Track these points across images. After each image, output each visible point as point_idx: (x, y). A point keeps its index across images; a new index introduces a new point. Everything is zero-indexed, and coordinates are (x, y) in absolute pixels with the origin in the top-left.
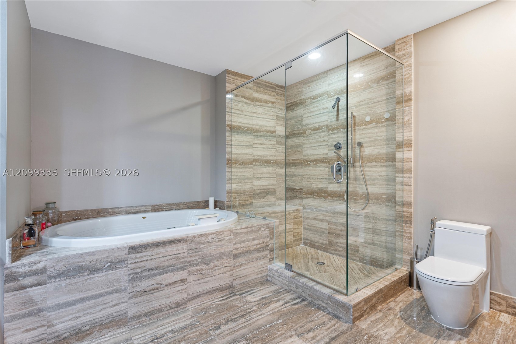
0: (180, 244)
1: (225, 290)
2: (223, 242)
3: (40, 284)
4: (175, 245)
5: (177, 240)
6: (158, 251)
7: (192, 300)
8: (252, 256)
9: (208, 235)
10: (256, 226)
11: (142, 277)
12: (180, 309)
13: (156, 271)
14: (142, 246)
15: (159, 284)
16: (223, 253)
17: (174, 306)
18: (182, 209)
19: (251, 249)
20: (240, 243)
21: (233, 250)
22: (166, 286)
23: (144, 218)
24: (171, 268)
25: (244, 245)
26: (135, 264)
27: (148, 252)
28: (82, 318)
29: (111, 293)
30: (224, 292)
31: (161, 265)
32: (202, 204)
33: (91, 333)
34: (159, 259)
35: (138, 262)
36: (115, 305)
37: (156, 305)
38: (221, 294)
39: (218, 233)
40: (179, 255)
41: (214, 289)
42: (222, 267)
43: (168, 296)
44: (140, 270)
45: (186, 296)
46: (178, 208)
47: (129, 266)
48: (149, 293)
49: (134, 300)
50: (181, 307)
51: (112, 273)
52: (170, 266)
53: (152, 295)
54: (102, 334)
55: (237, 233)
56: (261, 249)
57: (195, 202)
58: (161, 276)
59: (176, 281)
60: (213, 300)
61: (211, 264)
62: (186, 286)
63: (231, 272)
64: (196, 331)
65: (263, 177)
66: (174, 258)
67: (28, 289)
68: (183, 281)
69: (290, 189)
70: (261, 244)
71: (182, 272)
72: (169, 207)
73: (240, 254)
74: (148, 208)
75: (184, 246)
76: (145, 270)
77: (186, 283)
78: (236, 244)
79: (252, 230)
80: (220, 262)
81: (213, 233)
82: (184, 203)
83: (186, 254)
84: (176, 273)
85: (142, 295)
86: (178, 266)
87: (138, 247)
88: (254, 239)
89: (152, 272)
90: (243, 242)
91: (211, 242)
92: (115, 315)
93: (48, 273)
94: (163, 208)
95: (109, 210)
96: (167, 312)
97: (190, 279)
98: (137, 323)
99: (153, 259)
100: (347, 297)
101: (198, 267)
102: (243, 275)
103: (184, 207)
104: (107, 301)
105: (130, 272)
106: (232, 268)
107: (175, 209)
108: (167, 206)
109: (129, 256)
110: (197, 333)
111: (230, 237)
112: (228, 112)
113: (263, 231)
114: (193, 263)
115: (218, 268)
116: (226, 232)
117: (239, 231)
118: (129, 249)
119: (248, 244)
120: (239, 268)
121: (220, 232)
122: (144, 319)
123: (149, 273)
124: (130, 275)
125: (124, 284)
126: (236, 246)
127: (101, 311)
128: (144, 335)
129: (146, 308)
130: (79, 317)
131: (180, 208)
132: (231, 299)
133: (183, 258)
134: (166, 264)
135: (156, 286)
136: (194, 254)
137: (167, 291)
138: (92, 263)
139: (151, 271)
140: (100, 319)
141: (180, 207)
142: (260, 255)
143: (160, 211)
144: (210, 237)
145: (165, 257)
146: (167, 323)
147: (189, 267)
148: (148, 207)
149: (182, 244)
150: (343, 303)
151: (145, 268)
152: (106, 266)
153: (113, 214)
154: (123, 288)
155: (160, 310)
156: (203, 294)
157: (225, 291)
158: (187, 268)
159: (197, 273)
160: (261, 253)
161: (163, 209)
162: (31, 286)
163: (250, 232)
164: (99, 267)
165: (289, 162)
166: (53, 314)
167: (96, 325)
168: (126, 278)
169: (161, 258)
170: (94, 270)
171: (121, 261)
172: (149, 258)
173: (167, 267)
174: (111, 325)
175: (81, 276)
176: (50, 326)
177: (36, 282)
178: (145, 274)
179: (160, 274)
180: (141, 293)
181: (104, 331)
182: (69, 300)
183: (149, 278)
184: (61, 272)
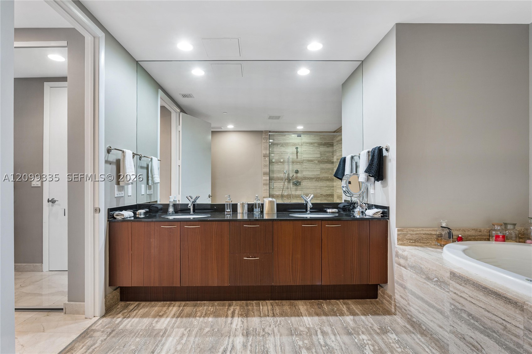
0: (509, 306)
3: (405, 267)
5: (506, 298)
6: (479, 296)
11: (462, 317)
13: (476, 323)
14: (462, 277)
15: (479, 344)
24: (495, 335)
26: (455, 295)
27: (468, 290)
28: (422, 315)
29: (438, 310)
31: (482, 319)
33: (426, 336)
34: (480, 309)
35: (457, 294)
36: (441, 327)
40: (508, 325)
44: (460, 307)
49: (453, 336)
51: (439, 290)
52: (494, 332)
53: (471, 351)
58: (482, 336)
66: (500, 324)
67: (401, 267)
75: (518, 316)
76: (465, 310)
84: (503, 351)
85: (461, 340)
86: (507, 343)
87: (458, 276)
89: (472, 321)
92: (440, 337)
93: (408, 261)
99: (472, 303)
104: (435, 316)
105: (452, 302)
109: (451, 282)
118: (450, 274)
123: (468, 318)
124: (451, 304)
125: (447, 308)
127: (431, 321)
130: (420, 312)
133: (516, 336)
134: (489, 323)
135: (476, 344)
138: (427, 270)
139: (471, 317)
140: (432, 330)
145: (488, 312)
149: (513, 309)
151: (464, 308)
152: (435, 280)
154: (446, 314)
162: (403, 266)
164: (431, 277)
166: (410, 296)
167: (429, 332)
168: (448, 305)
169: (483, 310)
170: (428, 279)
171: (444, 282)
172: (469, 299)
173: (489, 329)
174: (437, 343)
175: (421, 277)
176: (409, 304)
177: (404, 265)
178: (465, 316)
179: (482, 332)
180: (460, 336)
181: (433, 345)
182: (416, 292)
183: (469, 325)
184: (413, 266)
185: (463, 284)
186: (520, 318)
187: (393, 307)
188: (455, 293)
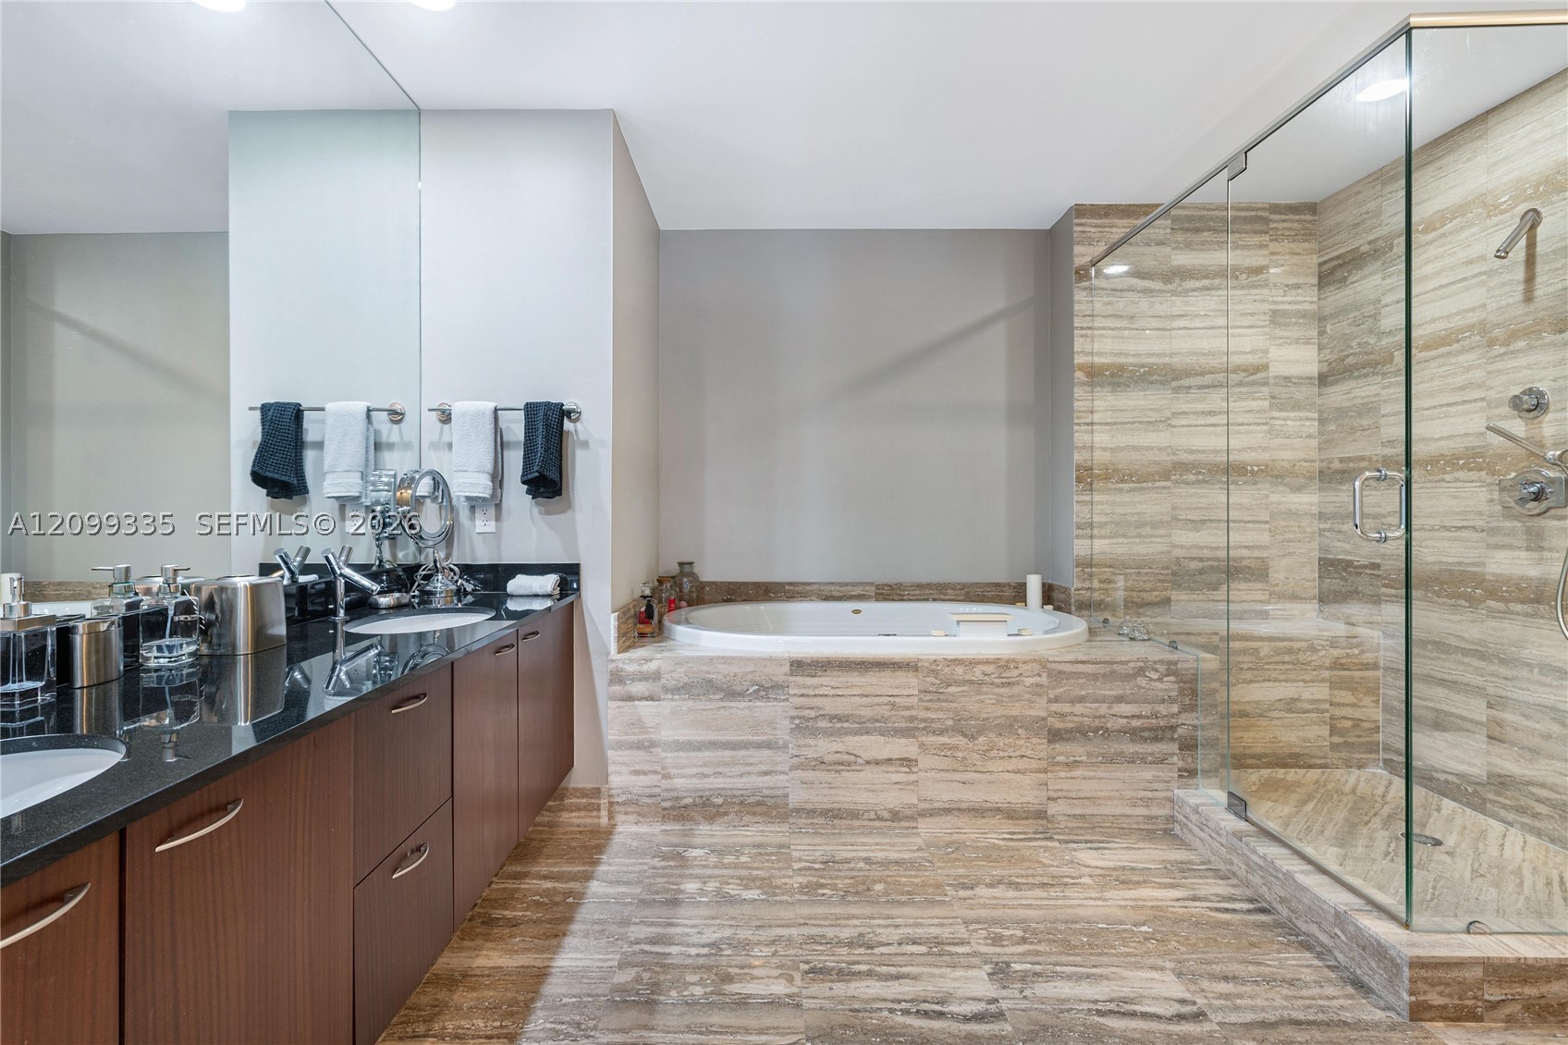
0: (899, 673)
1: (1023, 819)
2: (1016, 690)
3: (651, 698)
4: (888, 673)
5: (893, 664)
6: (853, 680)
7: (931, 815)
8: (1114, 747)
9: (973, 663)
10: (1128, 662)
11: (817, 729)
12: (901, 828)
13: (846, 725)
14: (818, 662)
15: (851, 754)
16: (1015, 719)
17: (886, 815)
18: (952, 600)
19: (1109, 725)
20: (1072, 702)
21: (1049, 718)
22: (868, 763)
23: (857, 612)
24: (878, 724)
25: (1086, 711)
26: (802, 699)
27: (829, 679)
28: (712, 779)
29: (759, 746)
30: (1020, 822)
31: (856, 712)
32: (1008, 593)
33: (726, 814)
34: (852, 698)
35: (808, 695)
36: (766, 773)
37: (845, 799)
38: (1010, 824)
39: (1002, 665)
40: (897, 700)
41: (988, 805)
42: (1011, 754)
43: (873, 787)
44: (812, 714)
45: (915, 801)
46: (942, 597)
47: (791, 700)
48: (830, 768)
49: (799, 774)
50: (903, 824)
51: (761, 706)
52: (877, 721)
53: (837, 775)
54: (743, 823)
55: (1060, 672)
56: (1146, 734)
57: (988, 584)
58: (857, 738)
59: (888, 757)
60: (986, 833)
61: (981, 739)
62: (913, 777)
63: (1042, 775)
64: (916, 877)
65: (1211, 521)
66: (887, 704)
67: (637, 702)
68: (908, 762)
69: (1332, 563)
70: (1148, 717)
71: (903, 740)
72: (918, 592)
73: (1070, 731)
74: (868, 591)
75: (911, 680)
76: (824, 715)
77: (915, 769)
78: (1056, 700)
79: (1113, 672)
80: (1007, 741)
81: (988, 662)
82: (958, 584)
83: (915, 700)
84: (891, 739)
85: (817, 767)
86: (896, 725)
87: (809, 664)
88: (1120, 699)
89: (839, 725)
90: (1081, 700)
91: (981, 683)
92: (766, 792)
93: (663, 681)
94: (902, 593)
95: (787, 588)
96: (871, 823)
97: (925, 761)
98: (806, 824)
99: (837, 695)
100: (1407, 932)
101: (944, 739)
102: (1081, 795)
103: (957, 595)
104: (751, 760)
105: (794, 713)
106: (1046, 766)
107: (934, 600)
108: (912, 588)
109: (792, 679)
110: (917, 880)
111: (1039, 679)
112: (1082, 328)
113: (1154, 680)
114: (933, 725)
115: (1002, 754)
116: (1025, 663)
117: (1067, 668)
118: (791, 665)
119: (1096, 709)
120: (1067, 772)
121: (1008, 661)
122: (821, 820)
123: (831, 725)
124: (793, 718)
125: (783, 735)
126: (1055, 707)
127: (742, 775)
128: (813, 848)
129: (826, 799)
130: (706, 776)
131: (946, 597)
132: (1032, 844)
133: (908, 708)
134: (867, 713)
135: (846, 757)
136: (935, 705)
137: (869, 774)
138: (728, 678)
139: (835, 720)
140: (742, 792)
141: (946, 595)
142: (1141, 751)
143: (895, 600)
144: (978, 670)
145: (867, 696)
146: (863, 844)
147: (923, 734)
148: (867, 588)
149: (904, 674)
150: (1379, 943)
151: (822, 712)
152: (751, 691)
153: (794, 597)
154: (781, 742)
155: (854, 815)
156: (959, 809)
157: (1024, 822)
158: (917, 734)
159: (943, 754)
160: (1145, 746)
161: (904, 595)
162: (641, 699)
163: (1104, 675)
164: (739, 689)
165: (1329, 468)
166: (670, 757)
167: (734, 800)
168: (787, 723)
169: (858, 698)
170: (731, 694)
171: (777, 686)
172: (832, 692)
173: (869, 720)
174: (758, 809)
175: (710, 700)
176: (666, 776)
177: (647, 694)
178: (823, 724)
179: (855, 733)
180: (814, 763)
181: (747, 818)
182: (692, 738)
183: (831, 735)
184: (681, 684)
185: (820, 674)
186: (914, 681)
187: (604, 813)
188: (802, 695)
